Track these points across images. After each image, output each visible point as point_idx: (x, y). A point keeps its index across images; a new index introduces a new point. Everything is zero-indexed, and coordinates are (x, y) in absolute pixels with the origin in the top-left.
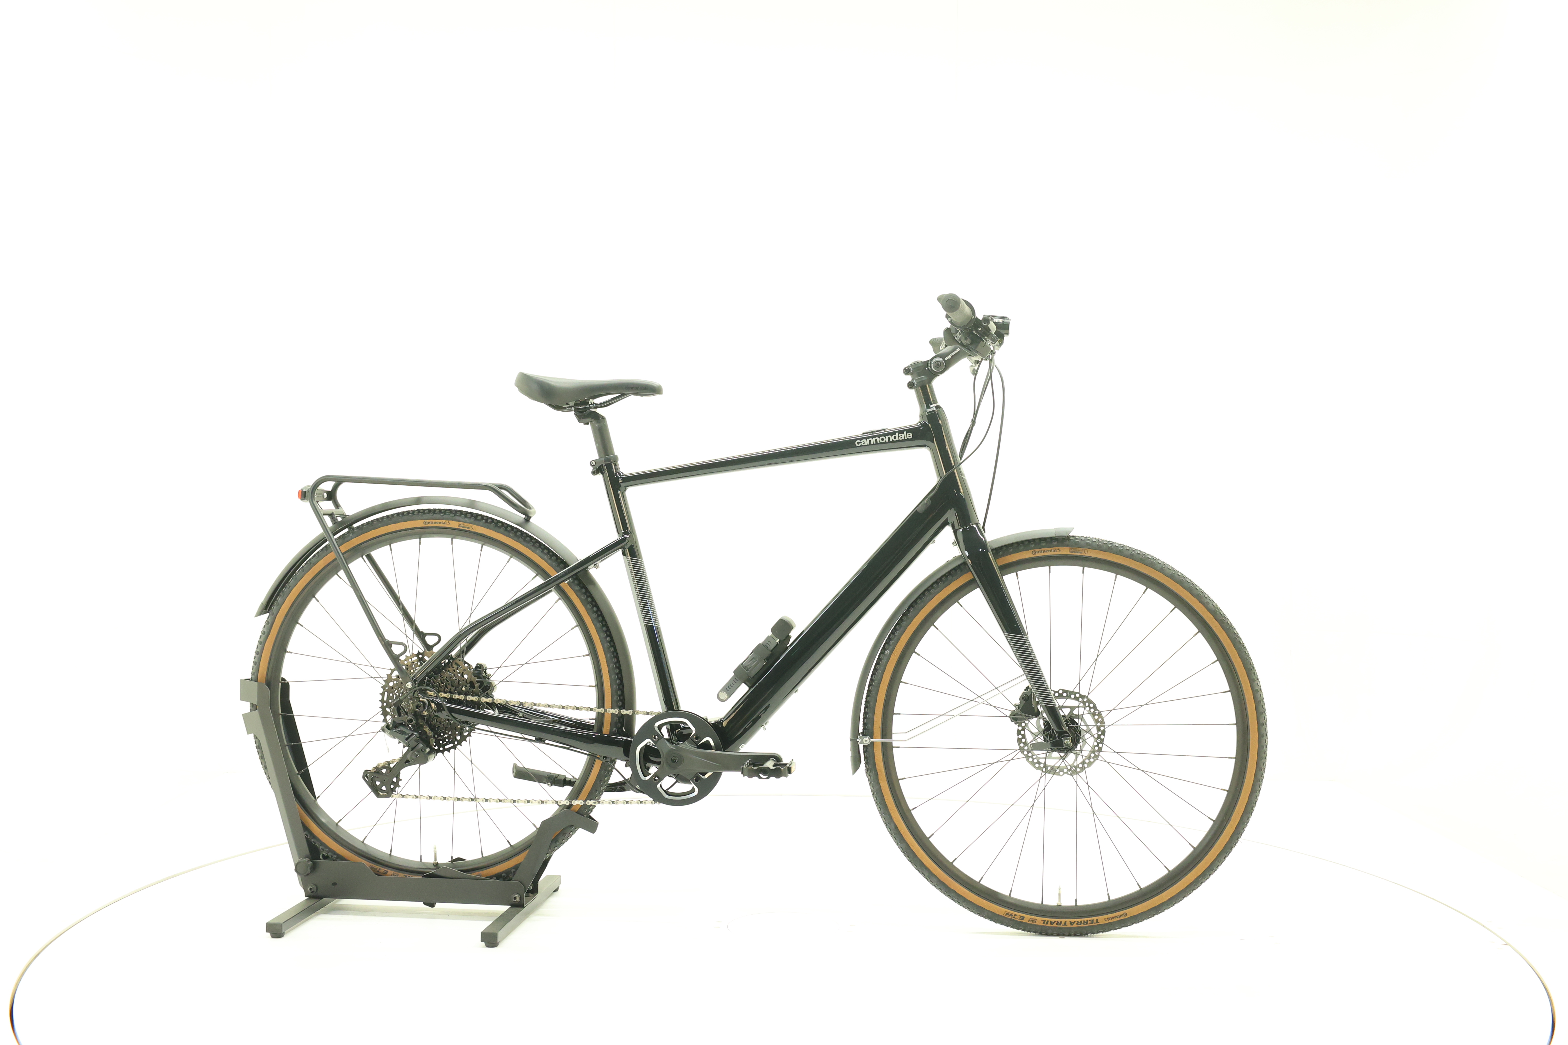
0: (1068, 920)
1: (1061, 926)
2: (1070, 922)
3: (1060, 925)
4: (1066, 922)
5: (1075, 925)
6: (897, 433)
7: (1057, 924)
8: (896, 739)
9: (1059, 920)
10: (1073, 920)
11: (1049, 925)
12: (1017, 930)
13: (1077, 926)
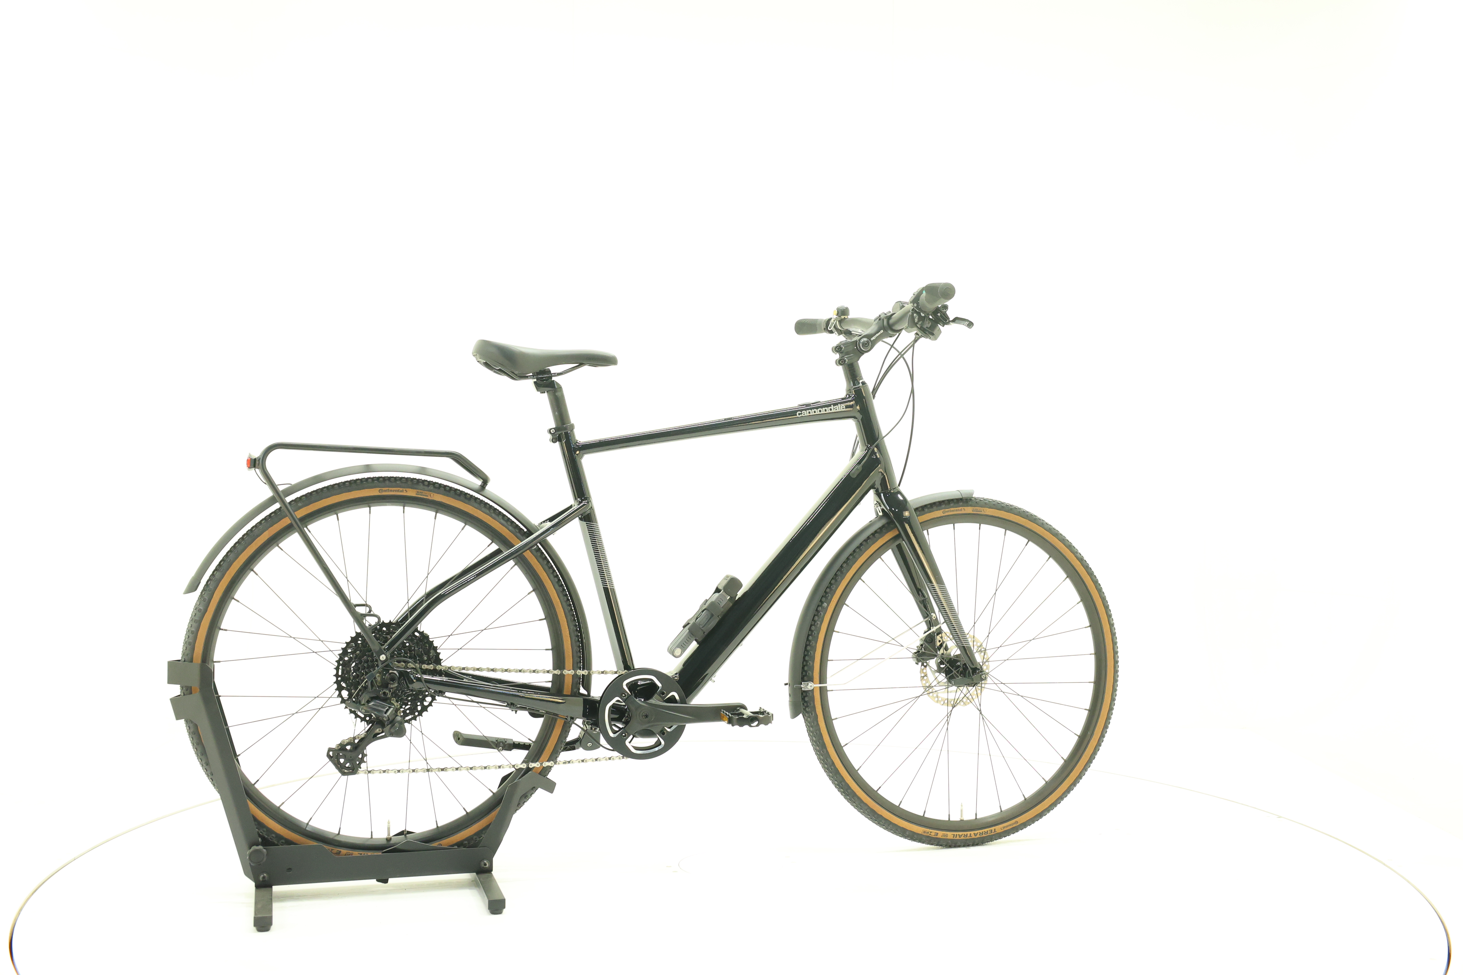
0: (972, 833)
1: (968, 838)
2: (974, 833)
3: (966, 837)
4: (970, 834)
5: (978, 836)
6: (832, 406)
7: (964, 837)
8: (830, 684)
9: (965, 833)
10: (976, 832)
11: (958, 838)
12: (931, 846)
13: (979, 836)
